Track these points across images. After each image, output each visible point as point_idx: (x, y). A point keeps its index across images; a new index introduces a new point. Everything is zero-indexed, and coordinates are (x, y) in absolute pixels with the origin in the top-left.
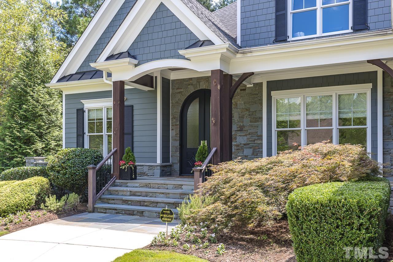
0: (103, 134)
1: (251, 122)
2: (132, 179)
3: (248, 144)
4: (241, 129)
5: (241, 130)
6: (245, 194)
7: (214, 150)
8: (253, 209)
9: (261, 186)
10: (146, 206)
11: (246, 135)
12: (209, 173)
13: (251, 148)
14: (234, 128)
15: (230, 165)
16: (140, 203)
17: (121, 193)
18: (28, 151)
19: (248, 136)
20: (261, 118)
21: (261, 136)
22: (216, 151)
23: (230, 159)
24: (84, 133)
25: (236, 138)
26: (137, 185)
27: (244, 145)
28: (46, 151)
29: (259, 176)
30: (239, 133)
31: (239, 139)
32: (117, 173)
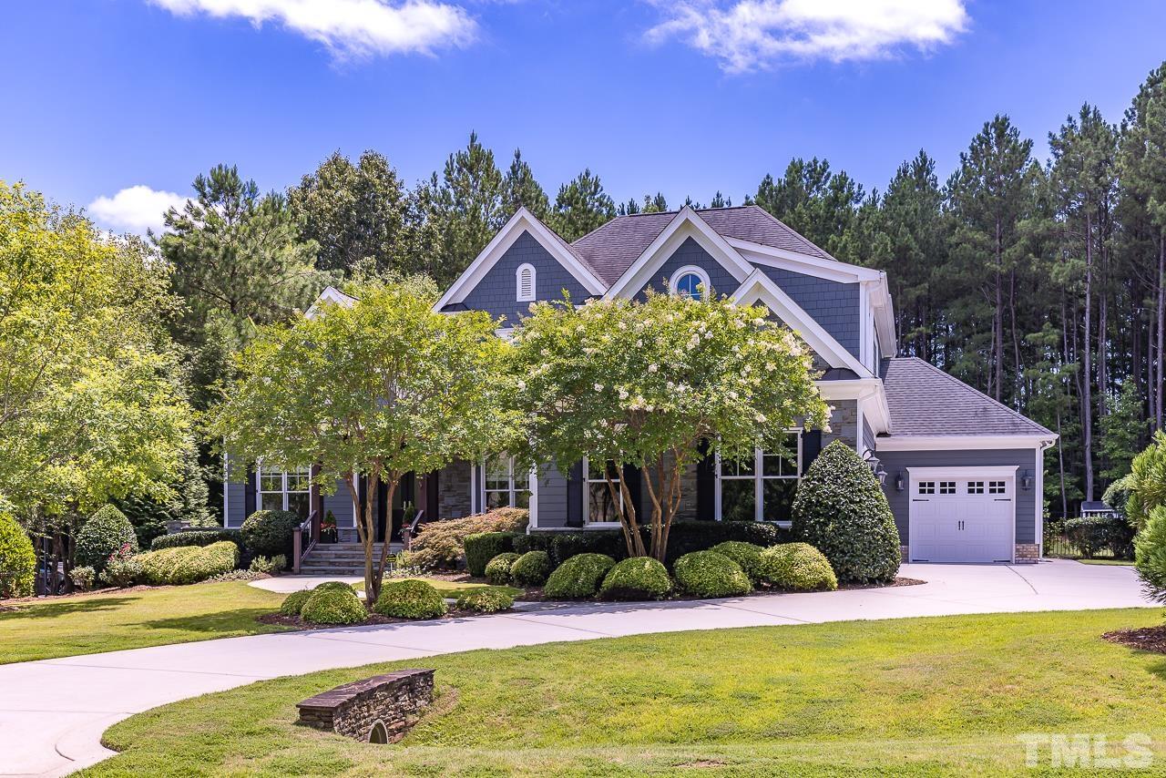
0: (283, 492)
1: (460, 481)
2: (334, 542)
3: (456, 506)
4: (449, 489)
5: (449, 491)
6: (445, 541)
7: (421, 512)
8: (450, 551)
9: (456, 537)
10: (356, 566)
11: (454, 496)
12: (417, 529)
13: (459, 509)
14: (441, 487)
15: (436, 524)
16: (348, 564)
17: (324, 556)
18: (163, 512)
19: (457, 497)
20: (470, 478)
21: (470, 497)
22: (423, 513)
23: (437, 520)
24: (256, 491)
25: (443, 499)
26: (341, 548)
27: (453, 506)
28: (185, 513)
29: (456, 531)
30: (447, 494)
31: (447, 500)
32: (317, 536)
